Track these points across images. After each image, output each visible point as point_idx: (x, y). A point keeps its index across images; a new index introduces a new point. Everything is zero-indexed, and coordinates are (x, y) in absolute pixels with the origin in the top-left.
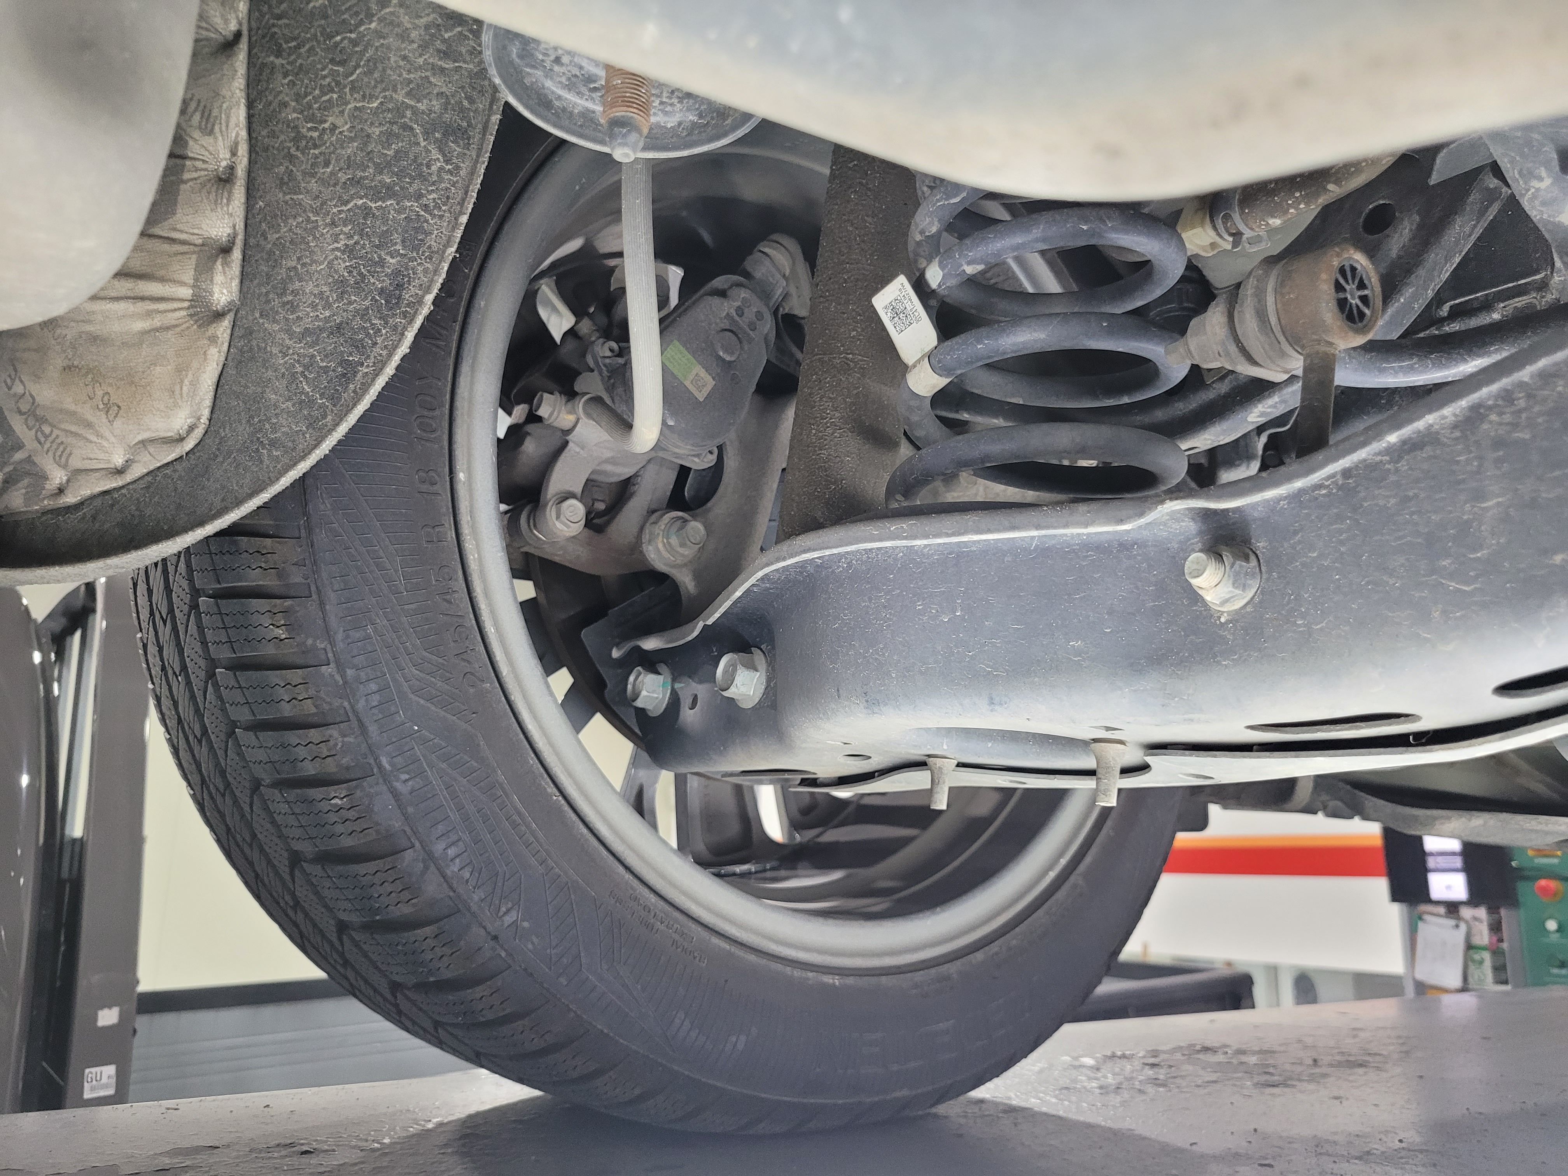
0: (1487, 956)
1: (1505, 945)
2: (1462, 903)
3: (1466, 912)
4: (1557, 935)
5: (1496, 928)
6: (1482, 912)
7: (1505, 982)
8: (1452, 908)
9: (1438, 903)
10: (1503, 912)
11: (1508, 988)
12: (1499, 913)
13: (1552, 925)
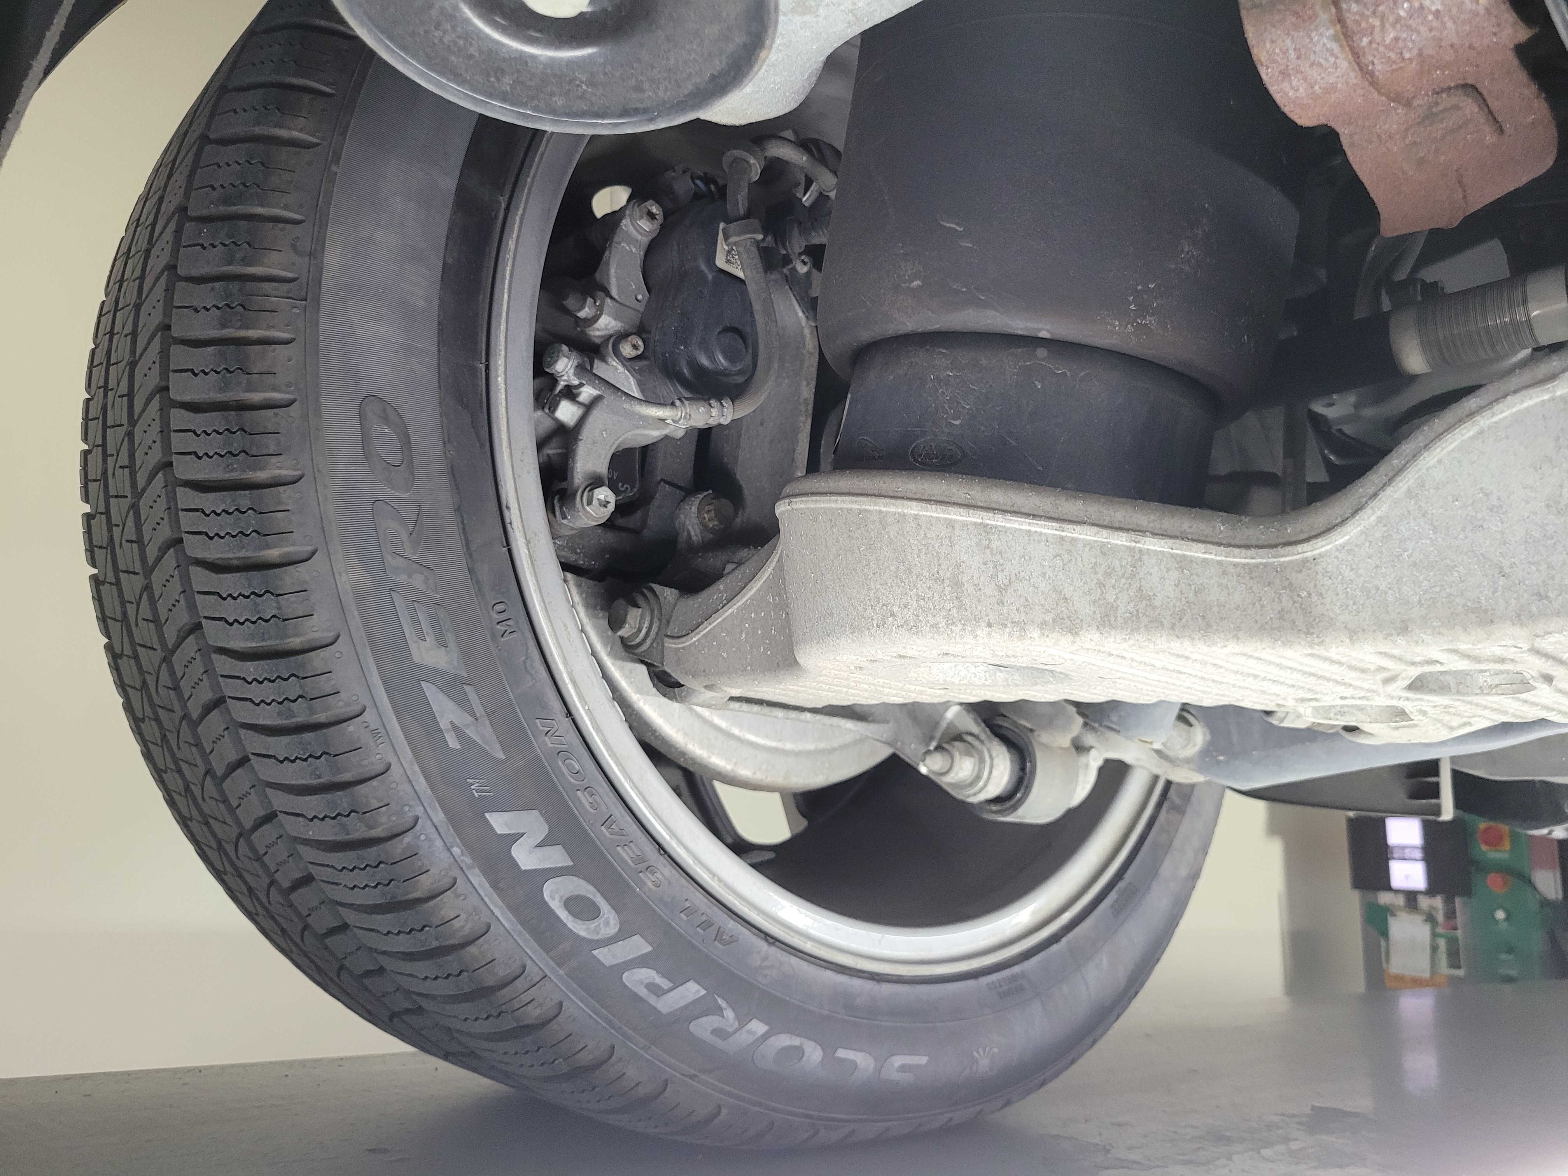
0: (1442, 943)
1: (1459, 933)
2: (1420, 892)
3: (1424, 902)
4: (1505, 924)
5: (1451, 915)
6: (1438, 902)
7: (1459, 967)
8: (1411, 896)
9: (1397, 891)
10: (1458, 901)
11: (1461, 973)
12: (1453, 902)
13: (1500, 915)
